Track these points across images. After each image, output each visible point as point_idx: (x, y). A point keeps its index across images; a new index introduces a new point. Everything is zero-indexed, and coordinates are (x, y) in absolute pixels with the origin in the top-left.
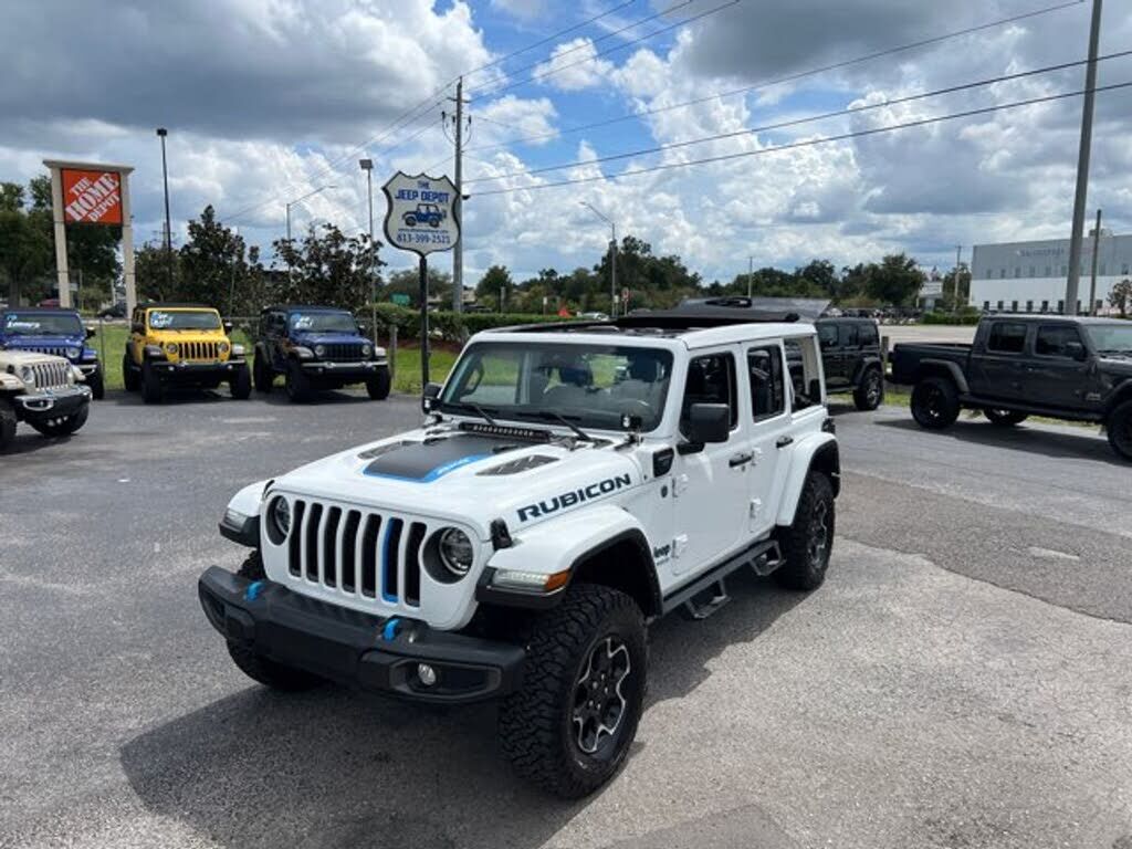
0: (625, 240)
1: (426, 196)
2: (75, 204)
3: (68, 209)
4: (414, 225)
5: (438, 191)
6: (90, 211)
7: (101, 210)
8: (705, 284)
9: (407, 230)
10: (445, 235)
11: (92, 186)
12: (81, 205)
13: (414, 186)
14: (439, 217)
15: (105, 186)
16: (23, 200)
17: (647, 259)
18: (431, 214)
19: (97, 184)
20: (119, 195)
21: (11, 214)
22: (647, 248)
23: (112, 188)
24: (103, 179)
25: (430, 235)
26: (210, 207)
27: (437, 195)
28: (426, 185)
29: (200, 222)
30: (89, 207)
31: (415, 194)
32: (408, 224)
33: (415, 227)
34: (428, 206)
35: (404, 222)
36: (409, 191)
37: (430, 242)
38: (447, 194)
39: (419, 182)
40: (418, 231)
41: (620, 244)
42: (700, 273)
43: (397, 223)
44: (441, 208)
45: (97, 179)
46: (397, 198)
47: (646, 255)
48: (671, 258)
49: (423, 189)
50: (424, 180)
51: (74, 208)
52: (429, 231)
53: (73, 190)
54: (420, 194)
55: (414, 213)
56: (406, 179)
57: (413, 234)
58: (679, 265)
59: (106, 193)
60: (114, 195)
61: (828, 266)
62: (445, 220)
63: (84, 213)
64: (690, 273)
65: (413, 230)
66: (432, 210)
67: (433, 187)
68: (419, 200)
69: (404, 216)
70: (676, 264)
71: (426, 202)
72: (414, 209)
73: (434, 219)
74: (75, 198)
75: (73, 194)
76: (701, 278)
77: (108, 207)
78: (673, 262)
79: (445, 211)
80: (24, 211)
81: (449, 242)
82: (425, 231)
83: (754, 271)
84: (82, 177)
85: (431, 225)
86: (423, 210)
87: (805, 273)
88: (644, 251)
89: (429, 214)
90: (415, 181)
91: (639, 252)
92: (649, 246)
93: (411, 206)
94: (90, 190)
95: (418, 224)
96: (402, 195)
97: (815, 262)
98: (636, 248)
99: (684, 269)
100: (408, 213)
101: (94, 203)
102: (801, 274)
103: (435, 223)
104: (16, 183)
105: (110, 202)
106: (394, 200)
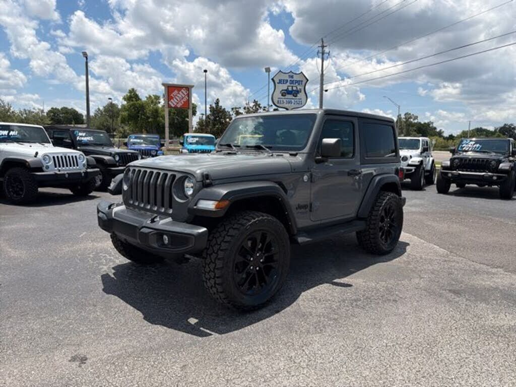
0: (405, 114)
1: (292, 82)
2: (172, 100)
3: (170, 103)
4: (285, 96)
5: (298, 79)
6: (177, 103)
7: (181, 103)
8: (446, 135)
9: (282, 98)
10: (300, 100)
11: (179, 93)
12: (174, 101)
13: (286, 77)
14: (298, 92)
15: (183, 94)
16: (160, 101)
17: (416, 123)
18: (294, 91)
19: (180, 93)
20: (188, 97)
21: (155, 107)
22: (416, 118)
23: (186, 94)
24: (182, 90)
25: (293, 101)
26: (218, 99)
27: (297, 82)
28: (292, 77)
29: (214, 106)
30: (177, 102)
31: (287, 81)
32: (282, 95)
33: (286, 97)
34: (292, 86)
35: (280, 95)
36: (284, 80)
37: (293, 104)
38: (302, 81)
39: (289, 76)
40: (288, 99)
41: (403, 116)
42: (443, 130)
43: (278, 95)
44: (299, 87)
45: (180, 90)
46: (278, 83)
47: (416, 121)
48: (428, 122)
49: (291, 79)
50: (291, 74)
51: (172, 102)
52: (292, 99)
53: (172, 95)
54: (289, 81)
55: (286, 90)
56: (283, 74)
57: (285, 101)
58: (433, 126)
59: (183, 96)
60: (186, 97)
61: (512, 127)
62: (300, 93)
63: (175, 104)
64: (438, 130)
65: (285, 98)
66: (294, 88)
67: (296, 78)
68: (288, 84)
69: (281, 92)
70: (431, 125)
71: (292, 85)
72: (286, 88)
73: (295, 93)
74: (172, 98)
75: (172, 97)
76: (443, 132)
77: (184, 102)
78: (430, 124)
79: (300, 89)
80: (160, 106)
81: (301, 104)
82: (291, 99)
83: (471, 129)
84: (175, 90)
85: (294, 96)
86: (290, 89)
87: (499, 130)
88: (414, 119)
89: (293, 90)
90: (287, 75)
91: (412, 120)
92: (417, 117)
93: (284, 87)
94: (178, 95)
95: (287, 95)
96: (280, 82)
97: (505, 125)
98: (410, 118)
99: (435, 128)
100: (283, 90)
101: (178, 99)
102: (497, 131)
103: (295, 95)
104: (158, 95)
105: (185, 100)
106: (276, 84)
